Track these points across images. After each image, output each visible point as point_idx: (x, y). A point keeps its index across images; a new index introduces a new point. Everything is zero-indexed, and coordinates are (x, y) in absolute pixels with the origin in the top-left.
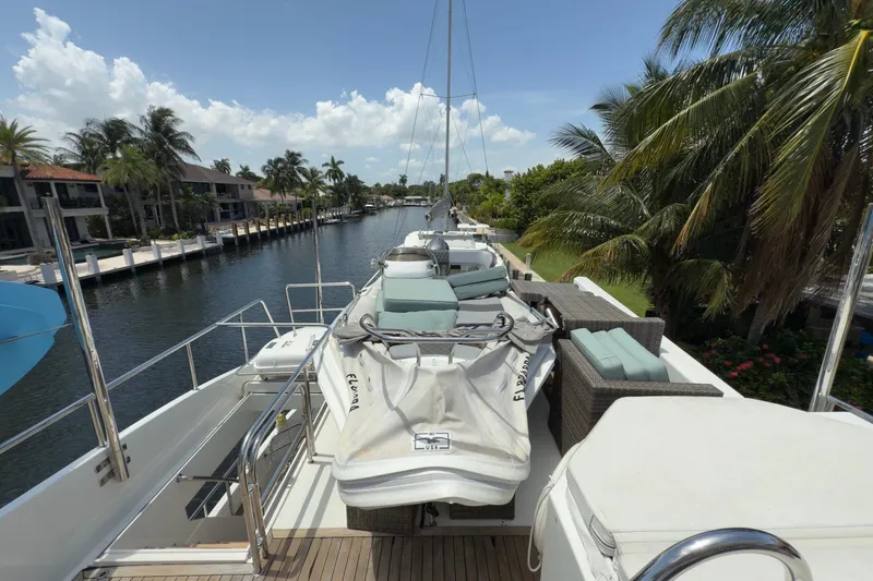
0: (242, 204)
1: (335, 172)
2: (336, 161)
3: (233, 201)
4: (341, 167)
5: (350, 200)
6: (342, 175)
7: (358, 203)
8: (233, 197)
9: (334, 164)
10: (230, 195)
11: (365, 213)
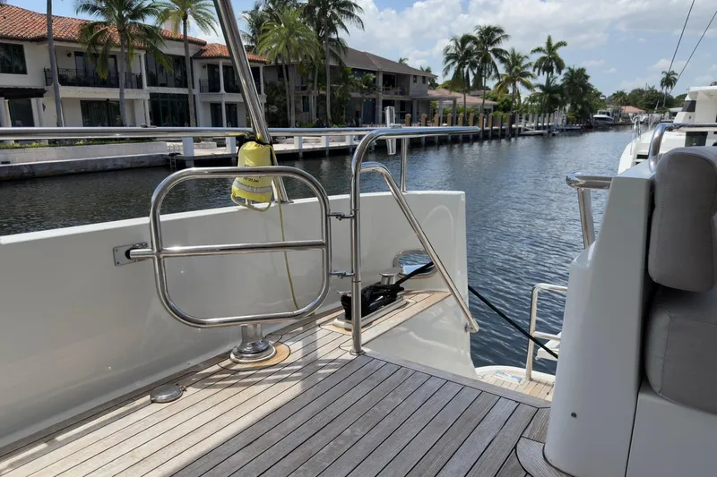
0: (411, 103)
1: (550, 61)
2: (554, 43)
3: (401, 98)
4: (560, 52)
5: (568, 107)
6: (560, 66)
7: (582, 112)
8: (402, 93)
9: (551, 48)
10: (399, 90)
11: (590, 127)
